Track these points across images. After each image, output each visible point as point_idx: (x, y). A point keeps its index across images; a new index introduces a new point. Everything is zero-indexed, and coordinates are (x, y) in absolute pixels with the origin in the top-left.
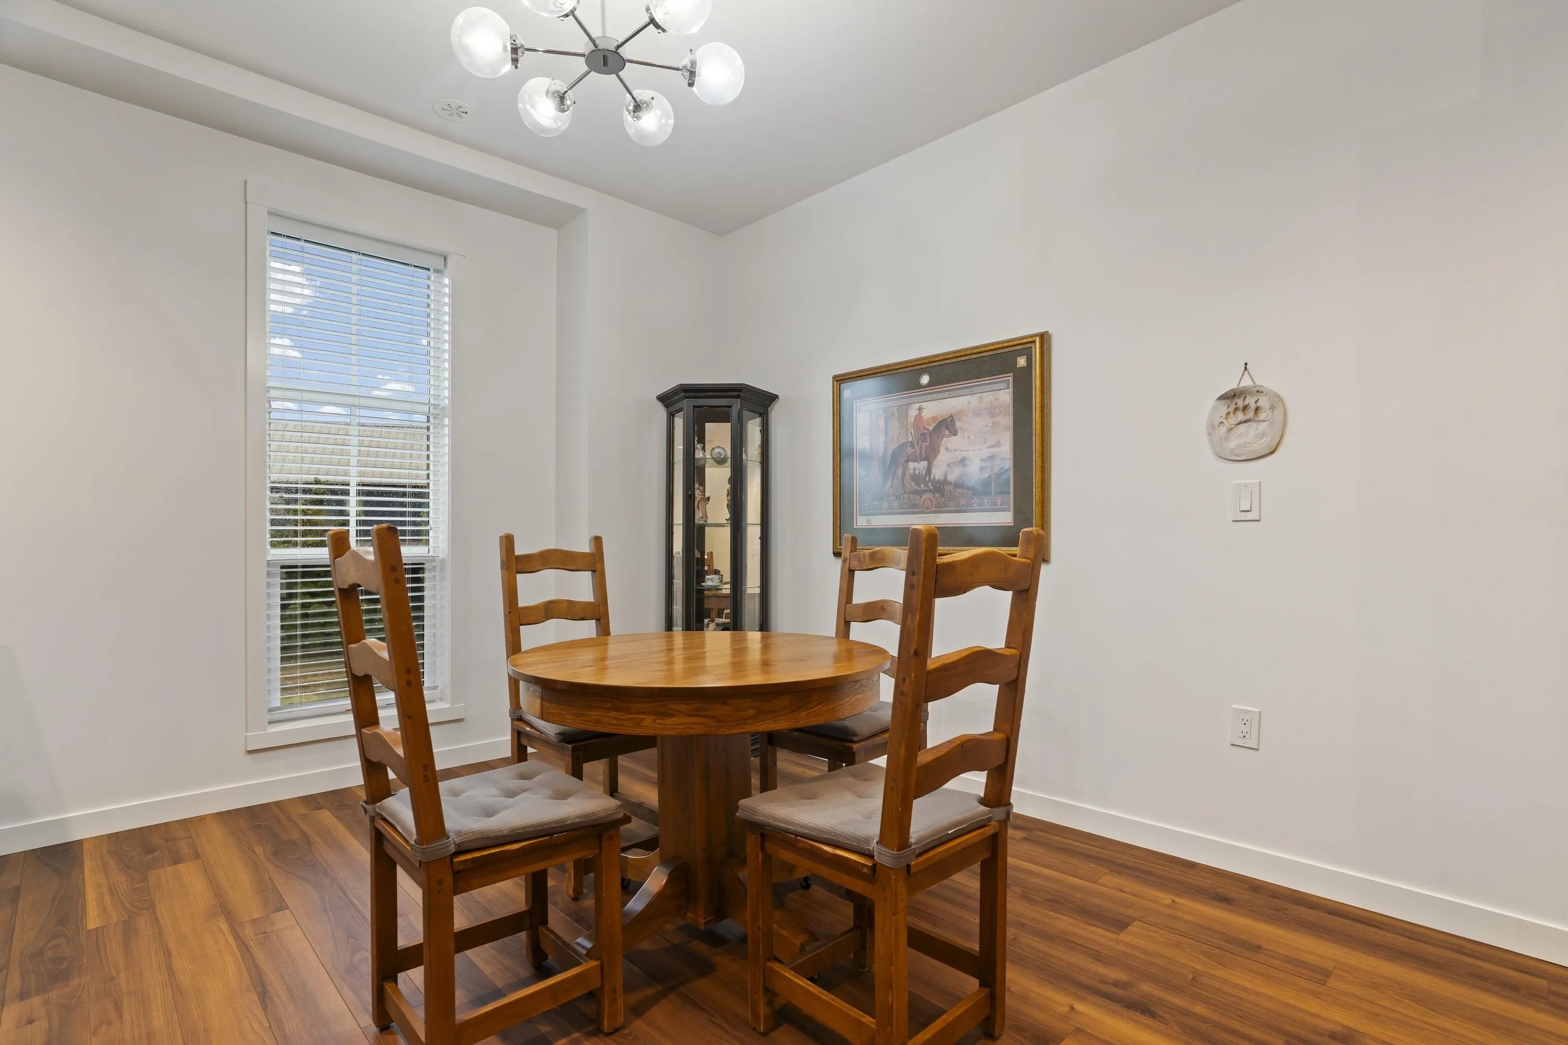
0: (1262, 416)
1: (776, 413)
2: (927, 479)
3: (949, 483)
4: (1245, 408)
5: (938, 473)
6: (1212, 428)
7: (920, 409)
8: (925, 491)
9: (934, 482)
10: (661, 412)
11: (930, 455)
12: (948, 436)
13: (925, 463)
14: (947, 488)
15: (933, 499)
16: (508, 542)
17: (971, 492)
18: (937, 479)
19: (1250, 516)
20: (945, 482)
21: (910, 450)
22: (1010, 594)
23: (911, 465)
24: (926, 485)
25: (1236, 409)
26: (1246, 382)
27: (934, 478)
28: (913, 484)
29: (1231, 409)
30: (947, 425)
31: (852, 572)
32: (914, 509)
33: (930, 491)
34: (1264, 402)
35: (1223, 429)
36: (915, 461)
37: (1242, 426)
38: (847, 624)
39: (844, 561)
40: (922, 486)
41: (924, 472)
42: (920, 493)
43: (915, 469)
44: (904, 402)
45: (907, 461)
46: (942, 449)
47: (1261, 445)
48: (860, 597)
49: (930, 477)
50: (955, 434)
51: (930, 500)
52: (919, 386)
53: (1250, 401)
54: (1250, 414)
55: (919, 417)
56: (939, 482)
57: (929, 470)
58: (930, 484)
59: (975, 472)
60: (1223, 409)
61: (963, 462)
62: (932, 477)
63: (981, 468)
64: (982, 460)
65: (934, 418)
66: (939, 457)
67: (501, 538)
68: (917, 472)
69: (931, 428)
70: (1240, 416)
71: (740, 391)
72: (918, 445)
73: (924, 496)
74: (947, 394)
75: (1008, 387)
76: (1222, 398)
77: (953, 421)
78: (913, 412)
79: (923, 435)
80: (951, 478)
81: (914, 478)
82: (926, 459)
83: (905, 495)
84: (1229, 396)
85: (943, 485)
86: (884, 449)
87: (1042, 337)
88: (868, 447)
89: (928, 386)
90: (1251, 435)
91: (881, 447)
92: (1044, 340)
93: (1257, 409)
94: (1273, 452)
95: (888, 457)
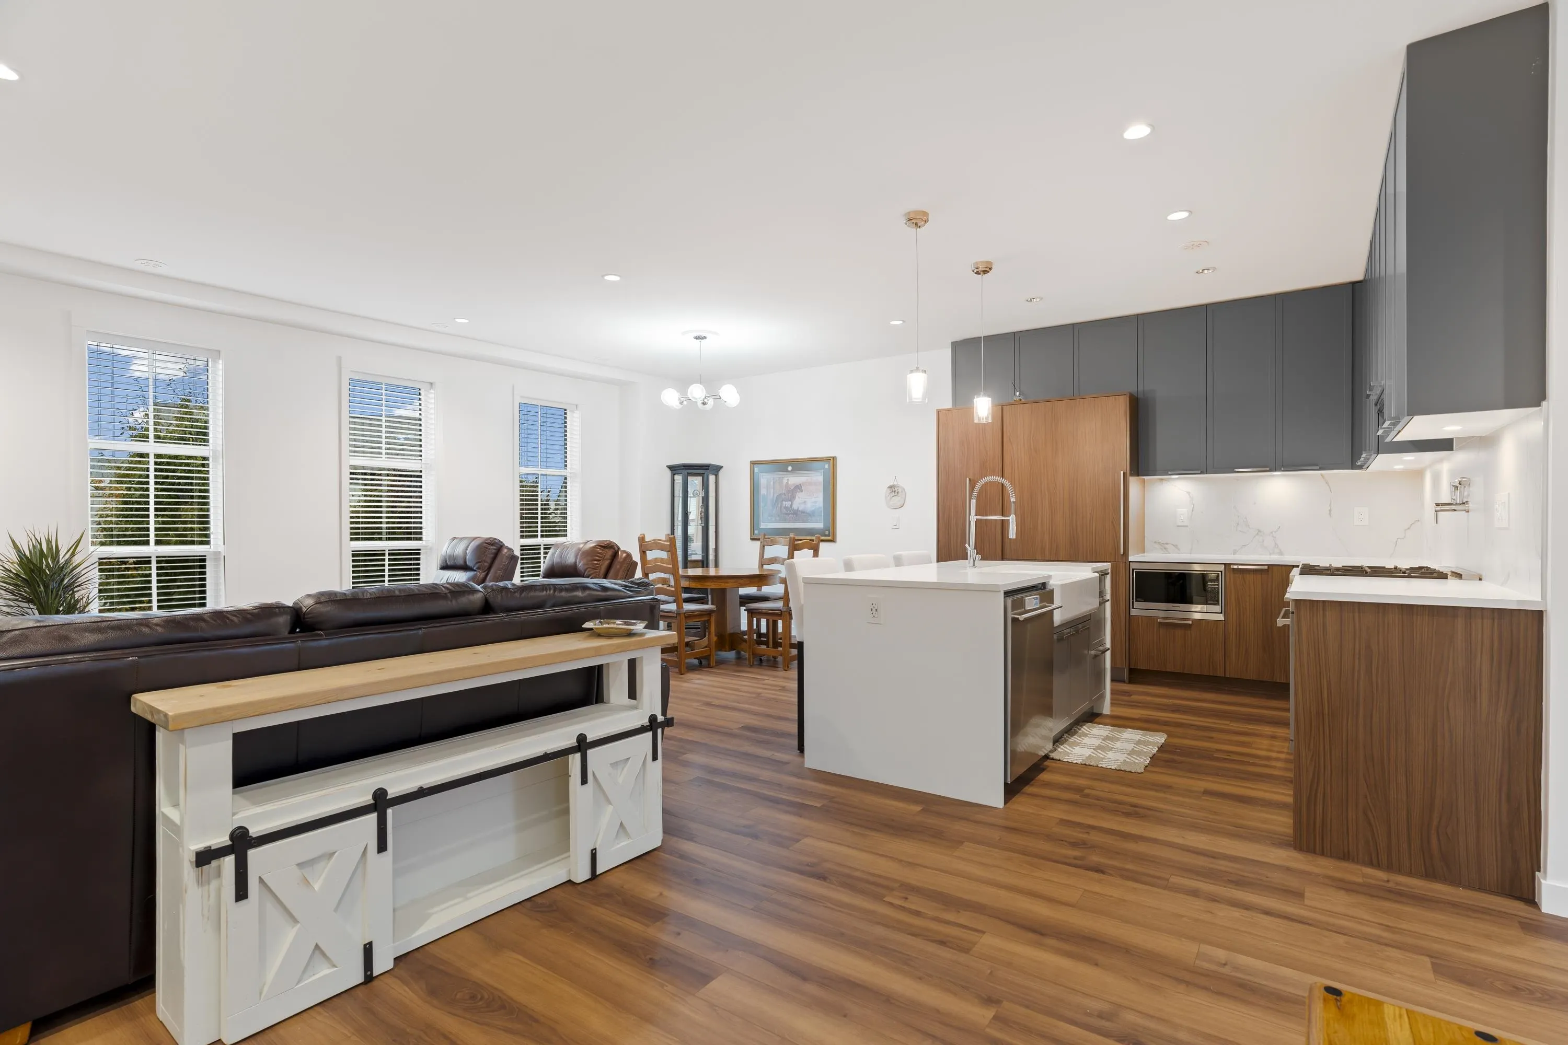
0: (899, 495)
1: (721, 473)
2: (790, 509)
4: (895, 491)
5: (795, 507)
6: (886, 497)
7: (788, 480)
8: (790, 514)
9: (793, 510)
10: (668, 473)
11: (792, 499)
12: (799, 492)
14: (798, 513)
15: (793, 517)
17: (808, 515)
19: (896, 527)
20: (798, 510)
21: (784, 496)
22: (812, 551)
23: (784, 502)
24: (790, 511)
25: (893, 492)
26: (895, 483)
27: (793, 508)
28: (785, 510)
29: (891, 492)
30: (798, 488)
31: (764, 546)
32: (785, 521)
33: (792, 514)
34: (900, 490)
35: (889, 498)
36: (786, 501)
37: (894, 498)
38: (762, 565)
39: (761, 542)
40: (788, 511)
41: (789, 506)
42: (787, 514)
43: (786, 504)
44: (780, 476)
45: (783, 501)
46: (797, 497)
47: (899, 504)
48: (767, 556)
50: (802, 492)
52: (788, 471)
53: (896, 489)
54: (896, 494)
55: (787, 484)
56: (795, 510)
57: (791, 505)
59: (809, 507)
60: (889, 490)
61: (805, 502)
63: (812, 506)
64: (812, 502)
65: (793, 484)
66: (796, 500)
68: (786, 506)
69: (792, 488)
70: (893, 494)
71: (709, 467)
72: (787, 494)
73: (790, 516)
74: (800, 475)
75: (821, 475)
76: (889, 487)
77: (801, 486)
78: (785, 480)
79: (790, 491)
80: (800, 509)
81: (785, 508)
82: (790, 501)
83: (782, 515)
84: (891, 487)
86: (774, 495)
87: (833, 458)
88: (766, 494)
89: (791, 471)
90: (897, 500)
91: (772, 494)
92: (834, 459)
93: (898, 492)
94: (902, 507)
95: (775, 499)
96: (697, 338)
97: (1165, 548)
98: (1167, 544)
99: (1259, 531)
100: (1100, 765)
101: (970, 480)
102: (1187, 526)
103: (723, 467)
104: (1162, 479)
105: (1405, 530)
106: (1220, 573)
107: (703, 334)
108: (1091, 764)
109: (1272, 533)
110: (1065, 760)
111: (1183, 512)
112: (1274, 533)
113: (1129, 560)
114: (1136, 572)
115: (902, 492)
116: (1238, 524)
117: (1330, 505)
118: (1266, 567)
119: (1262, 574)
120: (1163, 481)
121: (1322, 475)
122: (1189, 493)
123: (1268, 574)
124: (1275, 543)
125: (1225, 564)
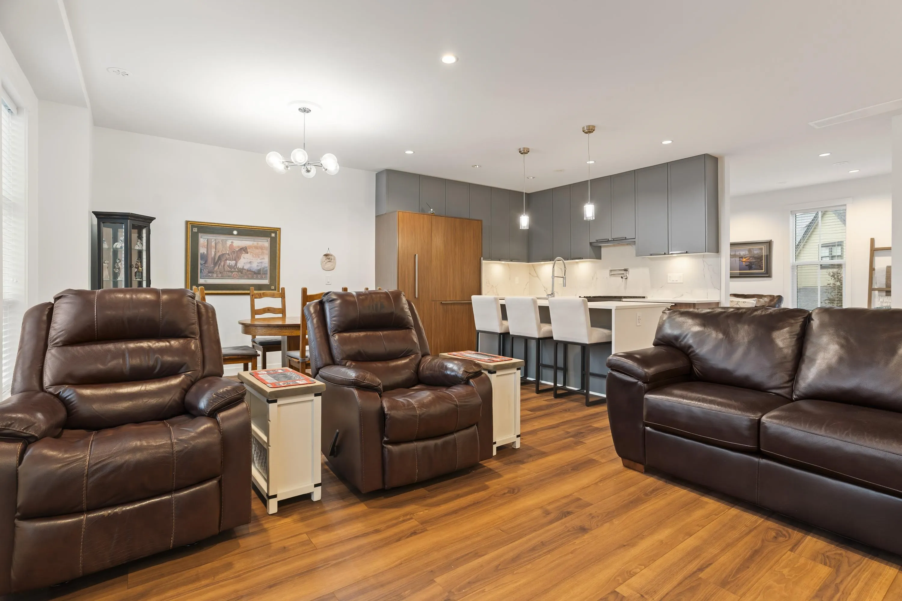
0: (332, 261)
2: (235, 267)
3: (245, 270)
4: (329, 258)
6: (322, 262)
7: (232, 242)
8: (234, 271)
9: (238, 268)
11: (237, 259)
12: (244, 254)
13: (235, 262)
15: (238, 274)
17: (253, 273)
18: (239, 267)
19: (329, 283)
20: (243, 269)
21: (227, 256)
23: (228, 262)
24: (235, 269)
25: (327, 258)
26: (328, 253)
27: (238, 267)
30: (244, 250)
33: (236, 271)
34: (332, 258)
35: (325, 263)
36: (230, 260)
37: (328, 263)
40: (233, 269)
41: (234, 265)
43: (229, 263)
44: (224, 238)
45: (226, 260)
47: (332, 268)
49: (236, 267)
50: (247, 253)
51: (236, 274)
52: (233, 234)
53: (330, 257)
54: (329, 260)
55: (231, 245)
57: (236, 264)
58: (236, 269)
59: (255, 266)
60: (325, 258)
61: (250, 262)
62: (237, 266)
63: (257, 266)
64: (258, 263)
65: (238, 247)
66: (241, 260)
68: (231, 264)
69: (237, 250)
70: (327, 260)
72: (231, 254)
73: (233, 273)
74: (245, 239)
75: (268, 242)
76: (324, 255)
77: (246, 249)
78: (229, 243)
79: (234, 252)
80: (246, 267)
81: (229, 266)
82: (235, 260)
83: (225, 272)
84: (326, 255)
85: (242, 270)
86: (215, 254)
87: (277, 229)
88: (206, 252)
89: (236, 235)
90: (329, 265)
91: (213, 253)
94: (334, 269)
95: (217, 259)
103: (156, 219)
107: (307, 106)
115: (335, 259)
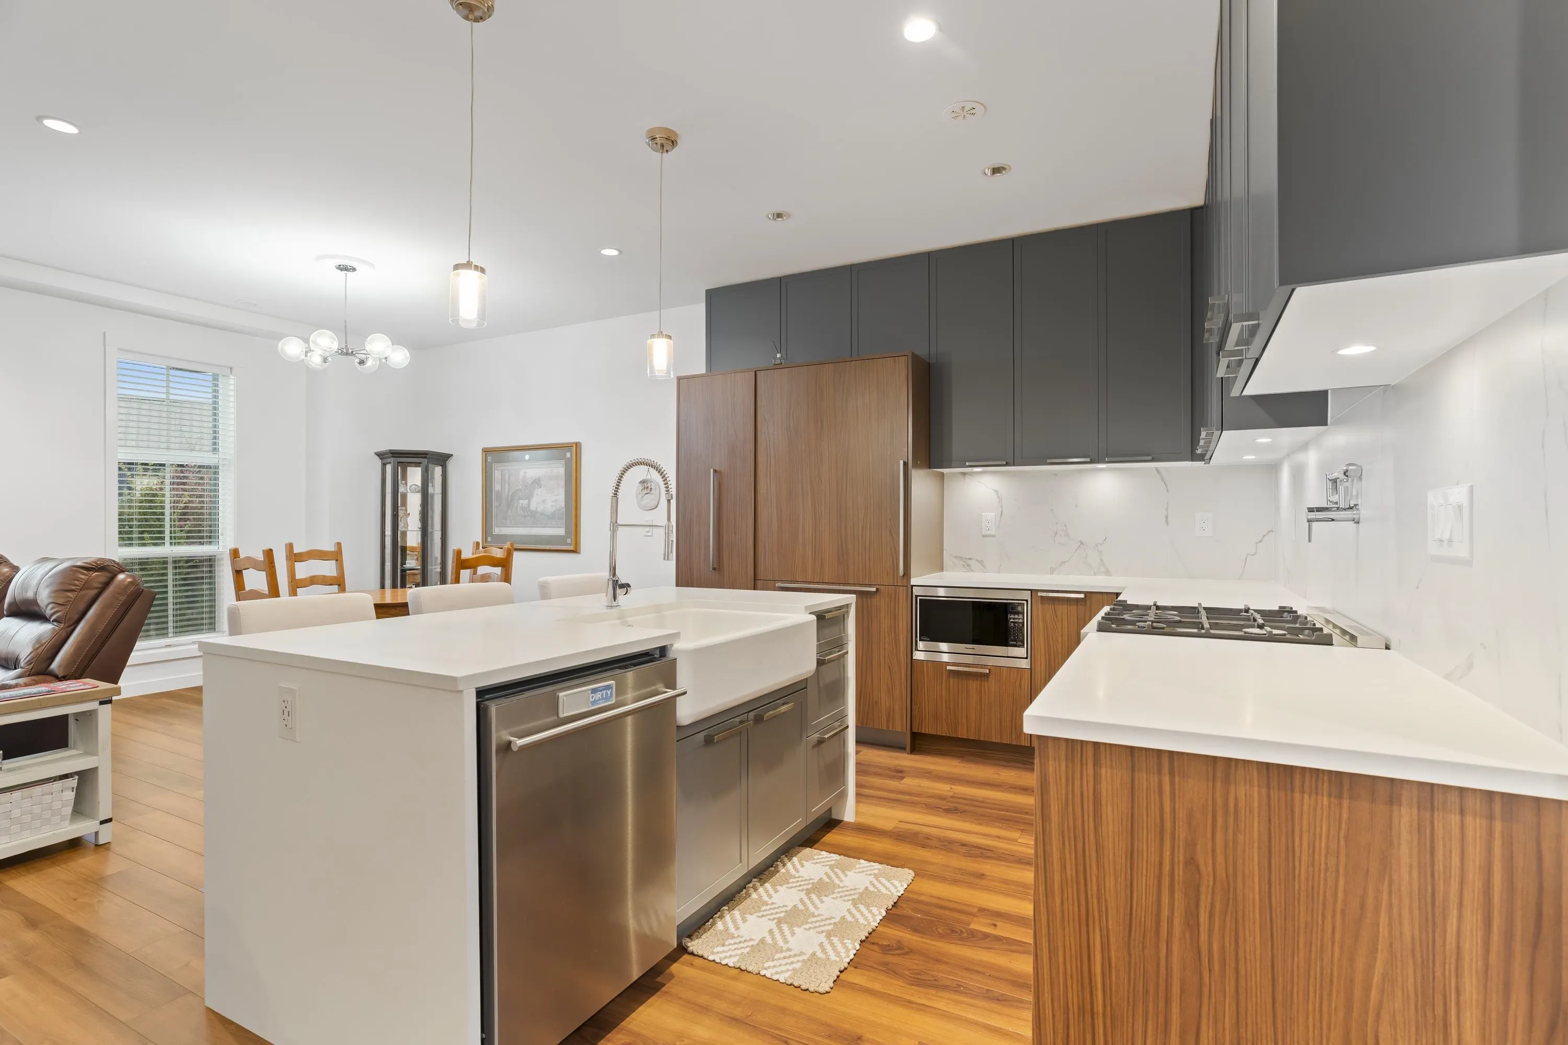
0: (652, 492)
1: (451, 464)
2: (528, 509)
3: (538, 513)
4: (647, 487)
5: (533, 507)
6: (638, 495)
7: (525, 473)
8: (527, 516)
9: (531, 511)
10: (378, 462)
11: (529, 497)
12: (538, 488)
13: (527, 501)
14: (537, 515)
15: (533, 520)
16: (290, 547)
17: (547, 518)
19: (649, 534)
20: (536, 512)
21: (520, 494)
23: (521, 501)
24: (528, 512)
25: (645, 488)
26: (649, 477)
27: (531, 509)
28: (521, 511)
29: (643, 488)
30: (538, 482)
32: (521, 525)
33: (529, 516)
34: (653, 486)
35: (641, 496)
36: (522, 499)
37: (647, 495)
40: (526, 513)
41: (527, 506)
42: (525, 516)
43: (522, 504)
44: (517, 467)
45: (518, 500)
46: (535, 495)
47: (653, 504)
50: (541, 487)
52: (525, 461)
53: (649, 485)
54: (649, 491)
55: (524, 477)
56: (533, 511)
57: (529, 505)
59: (548, 508)
60: (640, 485)
61: (544, 501)
63: (552, 506)
64: (552, 501)
65: (531, 478)
66: (534, 498)
67: (286, 545)
68: (524, 505)
69: (531, 483)
70: (645, 491)
71: (427, 454)
72: (524, 491)
73: (530, 519)
74: (538, 466)
75: (563, 466)
76: (640, 482)
77: (540, 480)
78: (521, 473)
79: (527, 486)
80: (539, 510)
81: (522, 508)
82: (528, 499)
83: (518, 518)
84: (643, 482)
86: (509, 491)
87: (576, 444)
88: (500, 490)
89: (529, 460)
90: (650, 500)
91: (507, 491)
92: (578, 445)
93: (651, 489)
94: (656, 507)
95: (510, 497)
96: (343, 268)
97: (968, 565)
98: (970, 559)
99: (1082, 543)
100: (762, 973)
101: (715, 471)
102: (993, 536)
103: (452, 455)
104: (964, 474)
105: (1256, 543)
106: (1025, 602)
107: (348, 263)
108: (750, 969)
109: (1097, 545)
110: (711, 958)
111: (990, 516)
112: (1099, 545)
113: (912, 584)
114: (920, 599)
115: (655, 489)
116: (1056, 533)
117: (1167, 509)
118: (1082, 596)
119: (1077, 605)
120: (966, 475)
121: (1157, 469)
122: (996, 491)
123: (1085, 605)
124: (1101, 559)
125: (1031, 590)
